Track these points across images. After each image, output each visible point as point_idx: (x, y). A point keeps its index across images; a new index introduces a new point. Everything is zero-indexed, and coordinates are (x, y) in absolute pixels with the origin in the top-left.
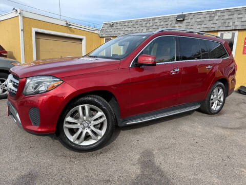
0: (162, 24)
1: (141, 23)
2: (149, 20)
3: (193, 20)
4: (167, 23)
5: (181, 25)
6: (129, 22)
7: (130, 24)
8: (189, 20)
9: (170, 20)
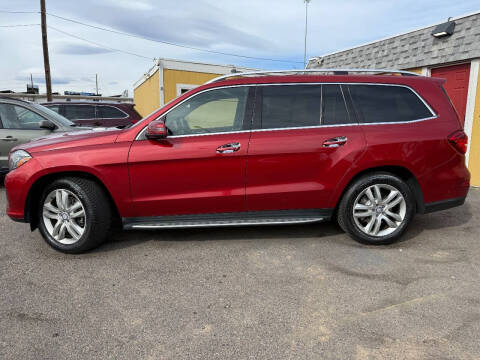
0: (406, 48)
1: (368, 52)
2: (382, 44)
3: (472, 31)
4: (414, 46)
5: (444, 46)
6: (348, 52)
7: (351, 56)
8: (463, 33)
9: (423, 37)
